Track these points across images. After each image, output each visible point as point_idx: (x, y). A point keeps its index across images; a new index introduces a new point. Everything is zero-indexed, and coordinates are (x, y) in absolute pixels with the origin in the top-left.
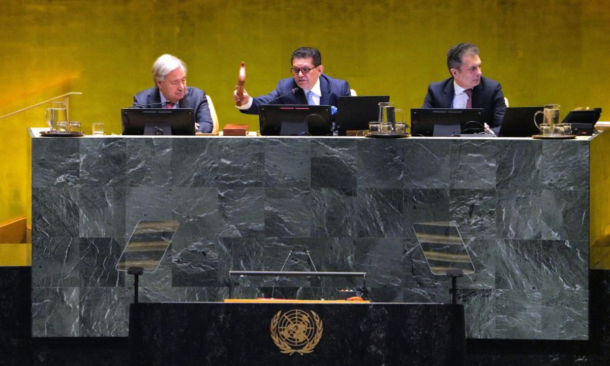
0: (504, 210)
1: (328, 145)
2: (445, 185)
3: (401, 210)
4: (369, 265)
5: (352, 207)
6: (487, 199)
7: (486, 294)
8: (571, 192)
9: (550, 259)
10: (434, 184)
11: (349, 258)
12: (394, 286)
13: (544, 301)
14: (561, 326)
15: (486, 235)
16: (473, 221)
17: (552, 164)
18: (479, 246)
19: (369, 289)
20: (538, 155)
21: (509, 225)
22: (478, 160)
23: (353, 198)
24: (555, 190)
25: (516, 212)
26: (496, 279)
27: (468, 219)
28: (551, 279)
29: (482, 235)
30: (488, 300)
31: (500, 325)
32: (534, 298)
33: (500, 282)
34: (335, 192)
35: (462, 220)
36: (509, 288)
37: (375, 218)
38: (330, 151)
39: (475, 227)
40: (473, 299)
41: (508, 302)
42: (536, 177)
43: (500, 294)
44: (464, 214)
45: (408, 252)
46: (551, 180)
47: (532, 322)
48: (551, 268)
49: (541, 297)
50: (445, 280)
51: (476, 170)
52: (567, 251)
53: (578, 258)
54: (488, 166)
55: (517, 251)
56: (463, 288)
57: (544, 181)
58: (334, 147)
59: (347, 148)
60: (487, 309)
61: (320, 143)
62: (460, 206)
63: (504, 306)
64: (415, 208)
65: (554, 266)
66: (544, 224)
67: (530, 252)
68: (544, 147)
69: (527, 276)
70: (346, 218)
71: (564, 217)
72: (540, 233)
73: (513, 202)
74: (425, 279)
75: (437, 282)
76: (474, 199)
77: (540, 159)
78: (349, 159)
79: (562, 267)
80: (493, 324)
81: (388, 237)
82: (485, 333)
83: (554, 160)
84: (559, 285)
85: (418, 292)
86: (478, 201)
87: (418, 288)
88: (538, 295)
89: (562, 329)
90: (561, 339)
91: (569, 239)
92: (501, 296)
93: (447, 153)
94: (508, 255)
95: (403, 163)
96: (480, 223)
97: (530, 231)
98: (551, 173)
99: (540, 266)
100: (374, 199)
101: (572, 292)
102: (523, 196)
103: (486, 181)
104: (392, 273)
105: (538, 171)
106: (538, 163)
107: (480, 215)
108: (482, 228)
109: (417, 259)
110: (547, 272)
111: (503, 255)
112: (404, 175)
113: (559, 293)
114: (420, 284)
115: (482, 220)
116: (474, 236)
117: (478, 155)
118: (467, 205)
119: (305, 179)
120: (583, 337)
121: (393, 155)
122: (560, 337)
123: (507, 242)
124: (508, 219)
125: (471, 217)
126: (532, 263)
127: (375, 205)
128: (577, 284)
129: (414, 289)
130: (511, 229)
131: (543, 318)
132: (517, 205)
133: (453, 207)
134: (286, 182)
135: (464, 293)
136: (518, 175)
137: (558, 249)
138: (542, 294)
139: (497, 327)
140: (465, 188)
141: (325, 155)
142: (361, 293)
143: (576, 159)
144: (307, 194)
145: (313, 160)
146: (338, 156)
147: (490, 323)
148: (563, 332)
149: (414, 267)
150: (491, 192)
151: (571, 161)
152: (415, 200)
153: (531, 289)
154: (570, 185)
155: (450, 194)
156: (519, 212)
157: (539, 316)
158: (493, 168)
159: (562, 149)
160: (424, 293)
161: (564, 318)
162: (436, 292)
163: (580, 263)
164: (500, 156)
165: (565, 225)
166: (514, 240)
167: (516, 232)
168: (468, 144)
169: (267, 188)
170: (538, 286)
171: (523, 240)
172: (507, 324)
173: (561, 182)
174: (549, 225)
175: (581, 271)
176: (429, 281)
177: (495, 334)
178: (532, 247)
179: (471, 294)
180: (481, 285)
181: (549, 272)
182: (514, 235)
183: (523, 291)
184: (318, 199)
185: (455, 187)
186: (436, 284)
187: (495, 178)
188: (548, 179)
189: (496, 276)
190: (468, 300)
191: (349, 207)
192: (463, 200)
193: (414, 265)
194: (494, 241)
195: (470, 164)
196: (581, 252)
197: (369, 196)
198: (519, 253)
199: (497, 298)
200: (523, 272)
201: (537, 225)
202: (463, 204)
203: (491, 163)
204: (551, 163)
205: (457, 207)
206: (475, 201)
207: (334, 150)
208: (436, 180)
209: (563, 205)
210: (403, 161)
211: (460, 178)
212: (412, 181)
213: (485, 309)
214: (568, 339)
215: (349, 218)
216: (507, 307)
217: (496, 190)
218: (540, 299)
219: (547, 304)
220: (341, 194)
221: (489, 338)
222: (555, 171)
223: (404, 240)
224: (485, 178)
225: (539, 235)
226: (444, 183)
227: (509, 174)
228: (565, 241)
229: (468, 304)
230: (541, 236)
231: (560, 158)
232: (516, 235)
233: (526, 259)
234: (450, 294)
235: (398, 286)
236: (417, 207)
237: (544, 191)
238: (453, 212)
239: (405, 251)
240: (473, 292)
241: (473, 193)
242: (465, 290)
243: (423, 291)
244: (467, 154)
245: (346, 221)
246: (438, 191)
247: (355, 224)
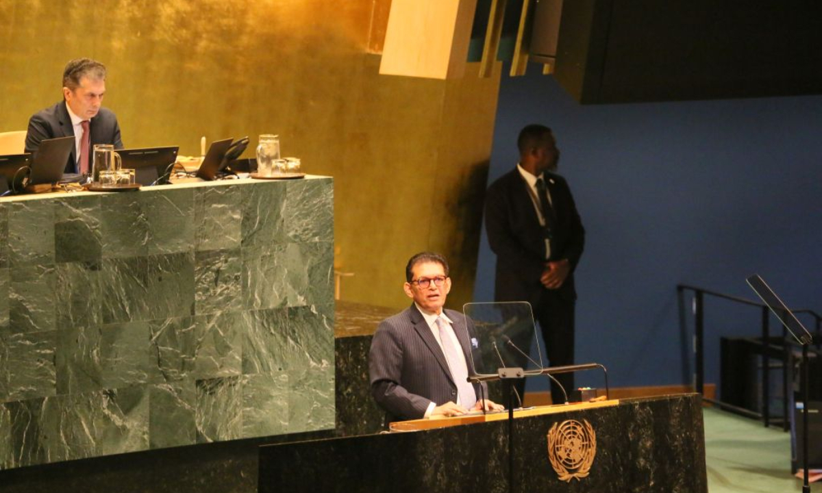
0: (249, 273)
1: (72, 206)
2: (189, 247)
3: (145, 283)
4: (115, 360)
5: (97, 285)
6: (233, 261)
7: (233, 382)
8: (316, 244)
9: (296, 330)
10: (179, 247)
11: (95, 352)
12: (140, 384)
13: (291, 385)
14: (308, 414)
15: (232, 308)
16: (219, 291)
17: (297, 211)
18: (226, 322)
19: (115, 390)
20: (283, 200)
21: (254, 291)
22: (223, 211)
23: (98, 272)
24: (300, 243)
25: (261, 275)
26: (243, 362)
27: (214, 289)
28: (297, 355)
29: (227, 307)
30: (235, 390)
31: (247, 420)
32: (280, 381)
33: (246, 366)
34: (79, 267)
35: (208, 290)
36: (256, 372)
37: (120, 298)
38: (74, 213)
39: (220, 298)
40: (220, 390)
41: (255, 390)
42: (281, 228)
43: (246, 380)
44: (210, 282)
45: (154, 338)
46: (296, 231)
47: (279, 413)
48: (297, 342)
49: (287, 380)
50: (191, 370)
51: (221, 224)
52: (313, 318)
53: (323, 325)
54: (233, 219)
55: (263, 324)
56: (210, 378)
57: (288, 232)
58: (77, 208)
59: (89, 207)
60: (234, 402)
61: (63, 203)
62: (206, 272)
63: (251, 396)
64: (160, 279)
65: (300, 338)
66: (290, 287)
67: (276, 323)
68: (288, 190)
69: (274, 355)
70: (92, 300)
71: (310, 276)
72: (286, 299)
73: (258, 262)
74: (173, 371)
75: (183, 373)
76: (220, 262)
77: (285, 204)
78: (93, 222)
79: (308, 339)
80: (240, 421)
81: (133, 320)
82: (232, 433)
83: (298, 205)
84: (306, 363)
85: (164, 388)
86: (224, 265)
87: (164, 383)
88: (284, 377)
89: (309, 417)
90: (309, 430)
91: (316, 303)
92: (248, 382)
93: (191, 206)
94: (255, 331)
95: (147, 222)
96: (226, 292)
97: (276, 297)
98: (296, 221)
99: (286, 341)
100: (120, 272)
101: (318, 369)
102: (269, 253)
103: (232, 239)
104: (139, 367)
105: (283, 221)
106: (283, 209)
107: (225, 282)
108: (228, 299)
109: (163, 346)
110: (293, 348)
111: (249, 330)
112: (149, 237)
113: (306, 373)
114: (166, 377)
115: (228, 288)
116: (220, 308)
117: (222, 205)
118: (213, 271)
119: (49, 252)
120: (331, 425)
121: (137, 213)
122: (307, 428)
123: (252, 313)
124: (253, 284)
125: (216, 285)
126: (278, 337)
127: (120, 280)
128: (324, 359)
129: (161, 384)
130: (256, 296)
131: (289, 406)
132: (262, 265)
133: (198, 274)
134: (30, 259)
135: (211, 383)
136: (263, 227)
137: (304, 318)
138: (289, 377)
139: (244, 424)
140: (211, 248)
141: (69, 220)
142: (107, 397)
143: (320, 201)
144: (51, 272)
145: (58, 226)
146: (81, 219)
147: (237, 418)
148: (310, 421)
149: (160, 356)
150: (236, 252)
151: (315, 205)
152: (160, 269)
153: (278, 370)
154: (315, 235)
155: (196, 257)
156: (265, 274)
157: (286, 403)
158: (237, 221)
159: (307, 191)
160: (170, 389)
161: (311, 403)
162: (182, 386)
163: (327, 332)
164: (245, 205)
165: (310, 286)
166: (260, 311)
167: (262, 299)
168: (213, 191)
169: (11, 269)
170: (284, 366)
171: (269, 310)
172: (253, 417)
173: (306, 232)
174: (294, 287)
175: (327, 341)
176: (175, 372)
177: (242, 433)
178: (277, 317)
179: (217, 384)
180: (227, 372)
181: (296, 347)
182: (260, 304)
183: (270, 374)
184: (62, 279)
185: (201, 249)
186: (183, 375)
187: (240, 233)
188: (293, 229)
189: (243, 359)
190: (214, 392)
191: (93, 286)
192: (209, 264)
193: (160, 353)
194: (240, 314)
195: (214, 218)
196: (328, 319)
197: (114, 269)
198: (265, 327)
199: (244, 387)
200: (270, 350)
201: (283, 289)
202: (208, 269)
203: (235, 214)
204: (295, 209)
205: (203, 274)
206: (220, 264)
207: (79, 211)
208: (181, 241)
209: (309, 261)
210: (147, 219)
211: (205, 236)
212: (157, 245)
213: (231, 402)
214: (315, 429)
215: (95, 300)
216: (254, 397)
217: (242, 249)
218: (286, 383)
219: (294, 388)
220: (86, 269)
221: (236, 438)
222: (299, 219)
223: (150, 323)
224: (230, 234)
225: (285, 303)
226: (188, 245)
227: (254, 227)
228: (311, 306)
229: (215, 397)
230: (287, 302)
231: (305, 202)
232: (262, 304)
233: (271, 333)
234: (197, 386)
235: (144, 384)
236: (163, 278)
237: (289, 245)
238: (199, 280)
239: (151, 337)
240: (220, 382)
241: (218, 254)
242: (212, 380)
243: (170, 387)
244: (210, 206)
245: (92, 305)
246: (183, 255)
247: (100, 307)
